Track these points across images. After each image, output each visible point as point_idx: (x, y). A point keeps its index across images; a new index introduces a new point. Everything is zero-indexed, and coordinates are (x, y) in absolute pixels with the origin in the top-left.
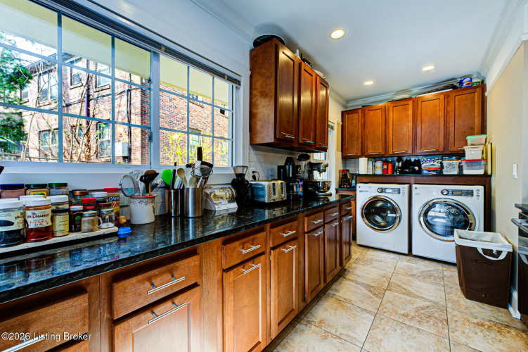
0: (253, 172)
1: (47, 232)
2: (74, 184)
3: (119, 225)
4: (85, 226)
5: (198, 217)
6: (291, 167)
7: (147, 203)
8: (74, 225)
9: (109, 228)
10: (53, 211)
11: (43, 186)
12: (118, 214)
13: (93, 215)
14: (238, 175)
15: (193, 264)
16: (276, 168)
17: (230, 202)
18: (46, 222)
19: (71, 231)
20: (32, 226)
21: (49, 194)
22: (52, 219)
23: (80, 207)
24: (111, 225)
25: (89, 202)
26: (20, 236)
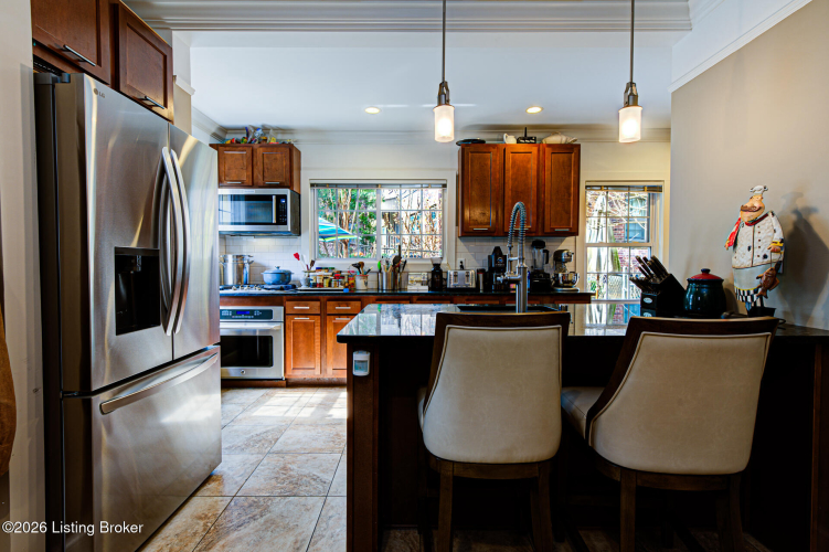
0: (461, 262)
1: (322, 285)
2: (338, 268)
4: (333, 285)
7: (362, 279)
8: (330, 285)
9: (341, 287)
10: (325, 278)
11: (327, 268)
13: (336, 281)
14: (435, 265)
17: (422, 285)
18: (322, 282)
19: (328, 286)
20: (318, 282)
21: (328, 272)
22: (323, 280)
23: (333, 278)
25: (338, 276)
26: (315, 285)
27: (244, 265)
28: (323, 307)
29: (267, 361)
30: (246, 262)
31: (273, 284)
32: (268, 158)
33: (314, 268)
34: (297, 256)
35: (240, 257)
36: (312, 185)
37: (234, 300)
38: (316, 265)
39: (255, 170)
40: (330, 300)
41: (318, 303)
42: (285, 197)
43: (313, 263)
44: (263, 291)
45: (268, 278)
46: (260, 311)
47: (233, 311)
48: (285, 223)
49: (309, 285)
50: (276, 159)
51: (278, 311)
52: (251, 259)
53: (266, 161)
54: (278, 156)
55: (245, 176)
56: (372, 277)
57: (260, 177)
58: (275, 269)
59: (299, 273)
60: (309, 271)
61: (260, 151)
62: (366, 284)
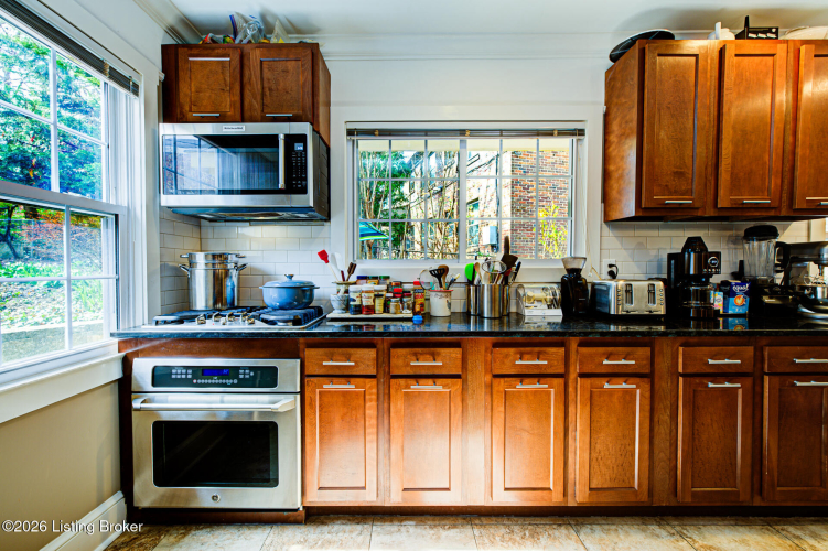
0: (610, 266)
1: (371, 309)
2: (395, 278)
3: (415, 313)
4: (392, 309)
5: (495, 318)
6: (693, 255)
7: (441, 297)
8: (386, 308)
9: (407, 313)
10: (376, 296)
11: (376, 278)
12: (414, 303)
13: (397, 302)
14: (570, 271)
15: (454, 355)
16: (666, 257)
17: (549, 307)
18: (371, 303)
19: (384, 312)
20: (364, 304)
21: (379, 284)
22: (374, 301)
23: (391, 295)
24: (409, 311)
25: (399, 291)
26: (359, 309)
27: (227, 272)
28: (383, 362)
29: (264, 475)
30: (231, 266)
31: (281, 308)
32: (270, 69)
33: (353, 278)
34: (323, 256)
35: (221, 258)
36: (350, 132)
37: (198, 345)
38: (357, 272)
39: (247, 93)
40: (396, 345)
41: (372, 353)
42: (302, 138)
43: (352, 268)
44: (260, 327)
45: (271, 296)
46: (251, 368)
47: (194, 368)
48: (304, 191)
49: (347, 308)
50: (286, 71)
51: (288, 370)
52: (241, 262)
53: (267, 74)
54: (291, 65)
55: (228, 103)
56: (458, 292)
57: (257, 106)
58: (284, 281)
59: (327, 286)
60: (345, 282)
61: (255, 56)
62: (449, 305)
